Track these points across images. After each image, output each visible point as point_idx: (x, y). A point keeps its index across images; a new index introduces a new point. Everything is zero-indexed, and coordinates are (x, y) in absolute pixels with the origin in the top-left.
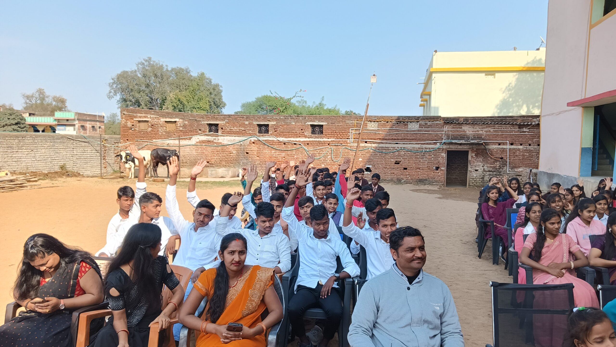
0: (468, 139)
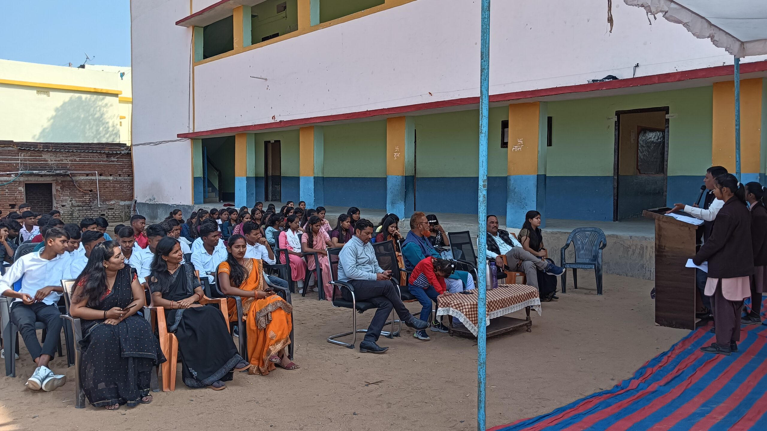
0: (50, 169)
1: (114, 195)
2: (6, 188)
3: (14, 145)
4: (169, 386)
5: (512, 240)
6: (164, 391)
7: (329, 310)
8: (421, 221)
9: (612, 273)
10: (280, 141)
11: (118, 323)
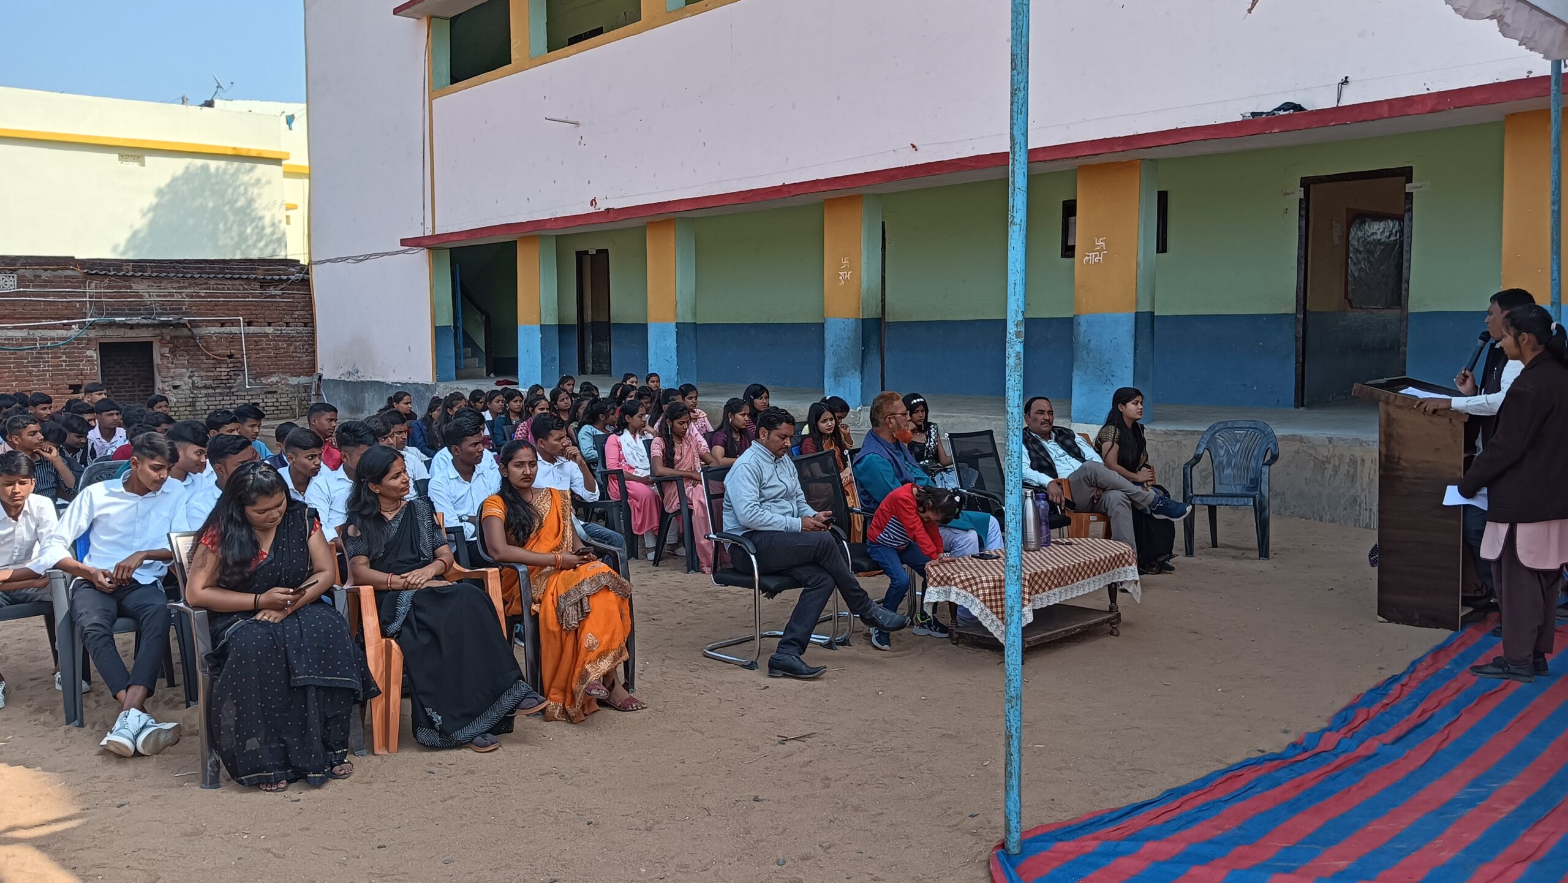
0: (148, 314)
1: (276, 365)
2: (61, 353)
3: (76, 266)
4: (386, 744)
5: (1081, 447)
6: (376, 755)
7: (707, 592)
8: (892, 410)
9: (1290, 515)
10: (607, 250)
11: (282, 618)
